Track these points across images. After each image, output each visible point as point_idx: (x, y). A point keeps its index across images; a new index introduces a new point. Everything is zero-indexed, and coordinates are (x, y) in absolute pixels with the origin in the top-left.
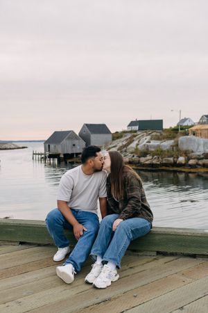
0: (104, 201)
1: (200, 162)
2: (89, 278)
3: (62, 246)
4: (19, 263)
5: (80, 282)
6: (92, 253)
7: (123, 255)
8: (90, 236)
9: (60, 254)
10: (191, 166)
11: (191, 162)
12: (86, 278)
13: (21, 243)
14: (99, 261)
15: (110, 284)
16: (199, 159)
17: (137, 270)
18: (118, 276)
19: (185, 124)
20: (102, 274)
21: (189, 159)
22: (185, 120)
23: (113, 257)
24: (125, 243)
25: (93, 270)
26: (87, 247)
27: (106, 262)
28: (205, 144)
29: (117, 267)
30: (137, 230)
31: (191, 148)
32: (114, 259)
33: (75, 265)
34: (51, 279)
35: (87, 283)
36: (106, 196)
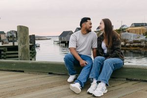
0: (95, 50)
1: (132, 45)
2: (90, 90)
3: (72, 74)
4: (49, 82)
5: (84, 93)
6: (90, 77)
7: (109, 78)
8: (88, 68)
9: (71, 78)
10: (127, 47)
11: (127, 45)
12: (88, 91)
13: (50, 73)
14: (95, 81)
15: (103, 94)
16: (131, 43)
17: (116, 88)
18: (107, 90)
19: (124, 28)
20: (98, 89)
21: (126, 43)
22: (124, 26)
23: (104, 79)
24: (110, 71)
25: (92, 86)
26: (87, 73)
27: (100, 82)
28: (134, 36)
29: (107, 85)
30: (116, 64)
31: (127, 38)
32: (105, 80)
33: (81, 83)
34: (67, 91)
35: (89, 93)
36: (96, 47)
